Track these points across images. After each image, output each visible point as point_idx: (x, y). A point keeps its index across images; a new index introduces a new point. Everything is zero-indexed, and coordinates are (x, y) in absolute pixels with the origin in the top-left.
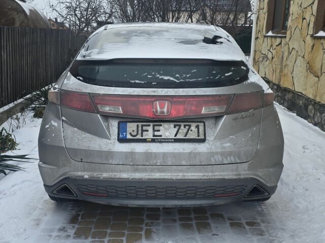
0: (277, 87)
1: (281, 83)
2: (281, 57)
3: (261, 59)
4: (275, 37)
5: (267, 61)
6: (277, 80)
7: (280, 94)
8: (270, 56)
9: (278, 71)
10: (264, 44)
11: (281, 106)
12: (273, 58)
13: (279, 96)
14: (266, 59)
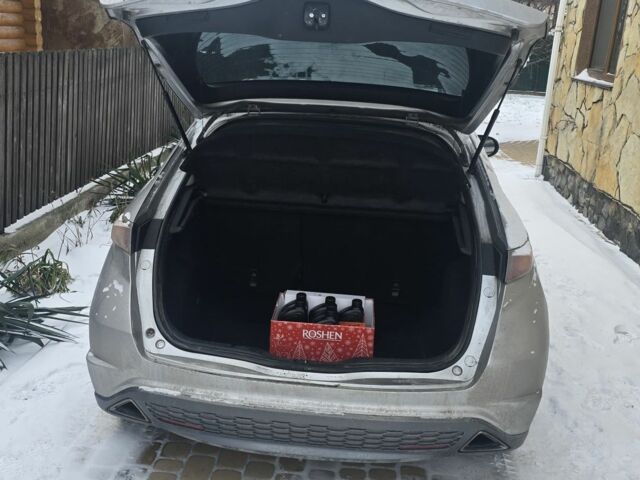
0: (588, 188)
1: (596, 181)
2: (600, 126)
3: (562, 125)
4: (593, 85)
5: (573, 130)
6: (588, 171)
7: (592, 202)
8: (579, 121)
9: (592, 154)
10: (570, 94)
11: (593, 226)
12: (584, 127)
13: (592, 206)
14: (571, 127)
